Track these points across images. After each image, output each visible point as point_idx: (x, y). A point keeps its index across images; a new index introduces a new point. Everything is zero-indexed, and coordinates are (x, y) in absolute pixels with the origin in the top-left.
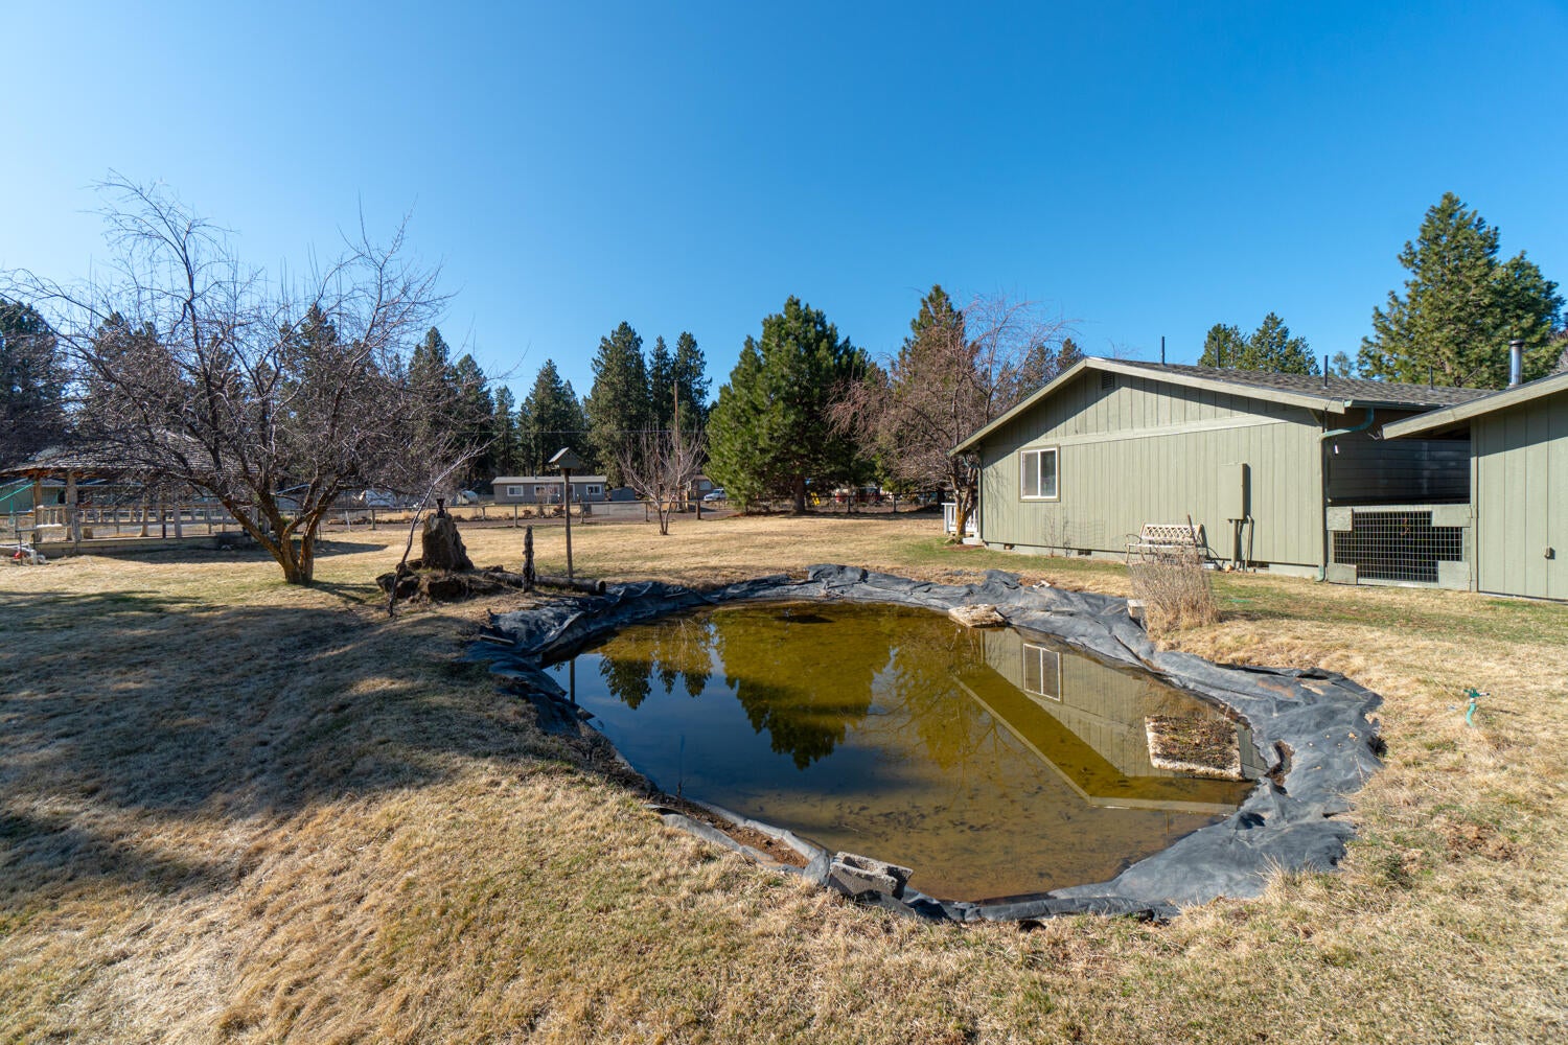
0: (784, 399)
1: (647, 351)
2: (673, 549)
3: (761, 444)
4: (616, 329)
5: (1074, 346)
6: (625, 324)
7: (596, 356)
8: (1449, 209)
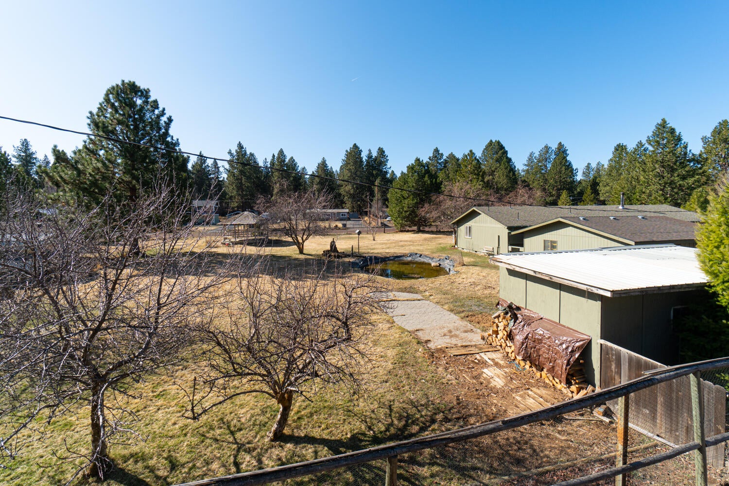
0: (413, 194)
1: (364, 156)
2: (377, 246)
3: (405, 209)
4: (352, 147)
5: (563, 145)
6: (355, 144)
7: (344, 158)
8: (663, 125)
